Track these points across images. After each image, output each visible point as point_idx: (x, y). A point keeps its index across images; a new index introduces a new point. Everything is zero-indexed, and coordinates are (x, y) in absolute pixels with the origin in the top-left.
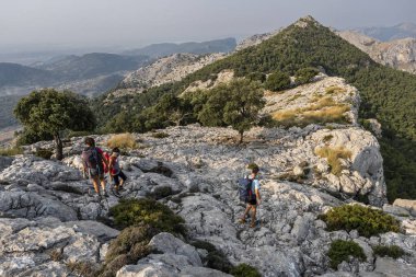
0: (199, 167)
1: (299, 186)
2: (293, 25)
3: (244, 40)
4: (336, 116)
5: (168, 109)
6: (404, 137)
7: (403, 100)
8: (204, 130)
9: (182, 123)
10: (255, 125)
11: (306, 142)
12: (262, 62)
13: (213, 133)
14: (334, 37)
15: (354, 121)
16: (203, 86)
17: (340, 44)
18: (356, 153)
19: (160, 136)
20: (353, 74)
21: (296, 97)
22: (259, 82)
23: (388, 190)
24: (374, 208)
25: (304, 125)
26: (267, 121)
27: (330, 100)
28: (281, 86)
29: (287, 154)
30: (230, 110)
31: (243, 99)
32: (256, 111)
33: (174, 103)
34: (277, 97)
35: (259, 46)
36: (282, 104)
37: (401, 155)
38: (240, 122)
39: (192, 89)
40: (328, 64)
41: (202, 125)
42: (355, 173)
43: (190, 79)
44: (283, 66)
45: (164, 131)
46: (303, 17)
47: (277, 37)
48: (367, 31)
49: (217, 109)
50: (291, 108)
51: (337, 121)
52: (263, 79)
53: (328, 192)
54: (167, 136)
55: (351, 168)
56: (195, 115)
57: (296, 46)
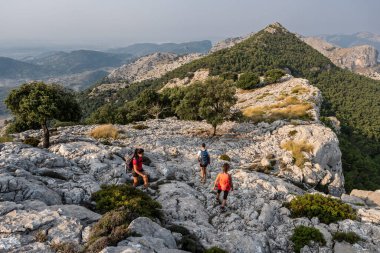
0: (175, 156)
1: (267, 176)
2: (263, 31)
3: (218, 44)
4: (300, 114)
5: (148, 103)
6: (360, 133)
7: (360, 100)
8: (181, 123)
9: (161, 117)
10: (227, 119)
11: (273, 136)
12: (234, 63)
13: (189, 126)
14: (300, 42)
15: (316, 118)
16: (180, 83)
17: (304, 49)
18: (317, 147)
19: (140, 128)
20: (316, 76)
21: (265, 95)
22: (232, 80)
23: (346, 181)
24: (333, 197)
25: (271, 121)
26: (238, 117)
27: (295, 98)
28: (251, 86)
29: (255, 147)
30: (205, 105)
31: (217, 96)
32: (229, 108)
33: (154, 98)
34: (247, 95)
35: (232, 48)
36: (252, 101)
37: (358, 150)
38: (214, 117)
39: (171, 86)
40: (293, 66)
41: (179, 118)
42: (317, 165)
43: (169, 77)
44: (253, 68)
45: (144, 123)
46: (273, 24)
47: (248, 40)
48: (328, 39)
49: (193, 104)
50: (260, 106)
51: (301, 117)
52: (235, 78)
53: (293, 182)
54: (147, 128)
55: (313, 161)
56: (173, 109)
57: (265, 50)
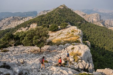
0: (23, 63)
1: (64, 68)
2: (58, 7)
3: (40, 13)
4: (75, 40)
5: (8, 39)
6: (98, 47)
7: (96, 34)
8: (25, 48)
9: (15, 45)
10: (46, 45)
11: (65, 50)
12: (48, 21)
13: (29, 49)
14: (73, 12)
15: (81, 42)
16: (24, 30)
17: (75, 15)
18: (83, 53)
19: (5, 51)
20: (80, 25)
21: (61, 33)
22: (46, 28)
23: (95, 66)
24: (90, 73)
25: (64, 44)
26: (50, 43)
27: (73, 34)
28: (55, 30)
29: (58, 56)
30: (35, 39)
31: (41, 35)
32: (46, 39)
33: (12, 37)
34: (54, 34)
35: (46, 15)
36: (56, 36)
37: (98, 53)
38: (40, 44)
39: (20, 31)
40: (71, 22)
41: (24, 45)
42: (83, 61)
43: (18, 27)
44: (55, 22)
45: (7, 49)
46: (62, 5)
47: (53, 11)
48: (83, 11)
49: (30, 39)
50: (59, 38)
51: (75, 42)
52: (48, 27)
53: (74, 69)
54: (8, 51)
55: (82, 59)
56: (21, 41)
57: (60, 15)
